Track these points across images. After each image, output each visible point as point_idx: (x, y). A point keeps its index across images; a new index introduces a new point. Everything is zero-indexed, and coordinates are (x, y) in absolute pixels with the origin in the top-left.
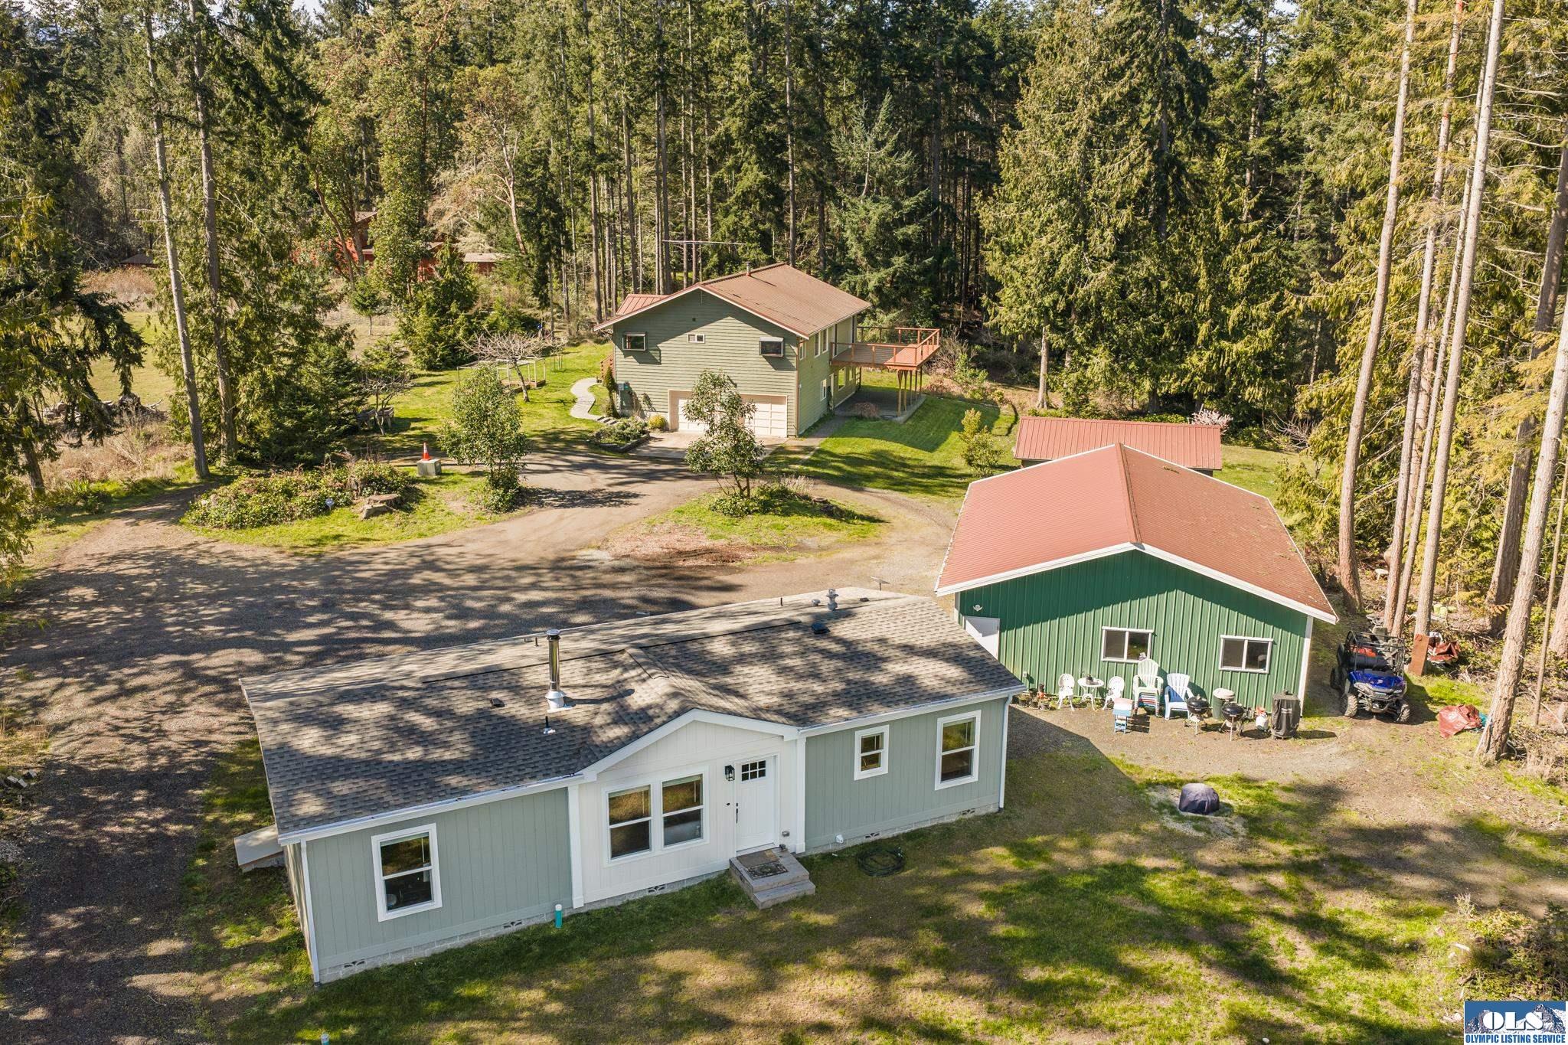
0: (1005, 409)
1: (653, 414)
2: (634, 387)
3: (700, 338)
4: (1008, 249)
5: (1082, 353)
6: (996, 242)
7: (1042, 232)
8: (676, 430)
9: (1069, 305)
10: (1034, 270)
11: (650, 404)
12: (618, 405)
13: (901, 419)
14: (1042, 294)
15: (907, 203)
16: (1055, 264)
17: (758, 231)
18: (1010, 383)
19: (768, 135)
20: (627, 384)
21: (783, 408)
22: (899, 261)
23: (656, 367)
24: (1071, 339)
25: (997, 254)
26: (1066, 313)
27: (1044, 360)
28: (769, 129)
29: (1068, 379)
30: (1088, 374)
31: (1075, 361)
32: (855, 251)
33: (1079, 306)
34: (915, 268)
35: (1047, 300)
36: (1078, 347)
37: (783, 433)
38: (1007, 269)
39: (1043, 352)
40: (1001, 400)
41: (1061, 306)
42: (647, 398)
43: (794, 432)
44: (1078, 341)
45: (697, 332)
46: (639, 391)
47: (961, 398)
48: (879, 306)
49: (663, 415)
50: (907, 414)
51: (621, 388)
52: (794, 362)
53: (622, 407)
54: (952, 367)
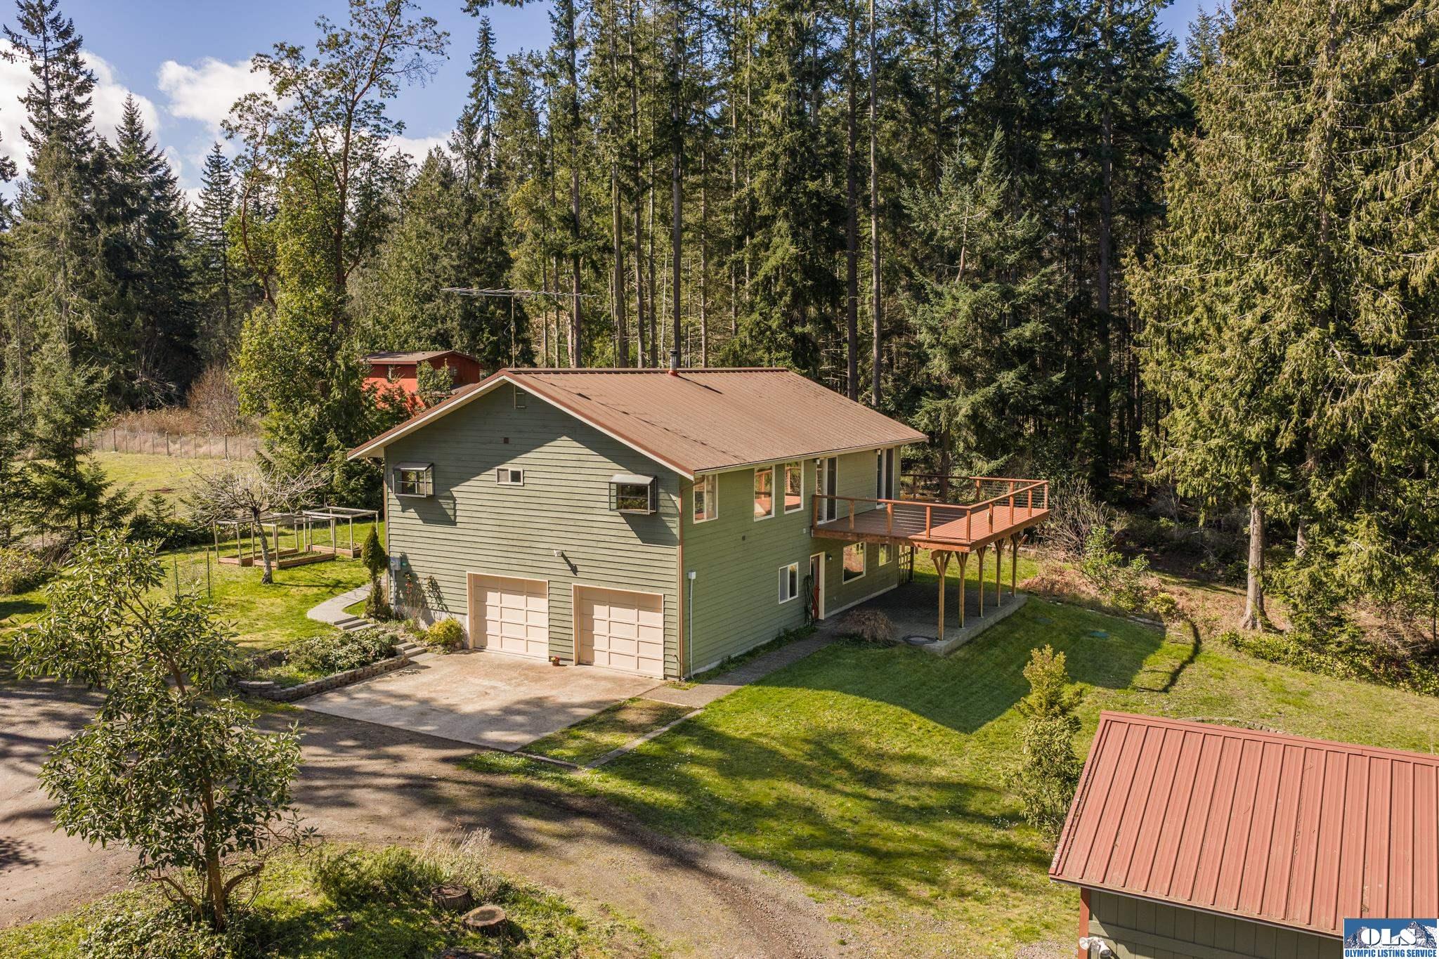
0: (1176, 630)
1: (445, 616)
2: (416, 565)
3: (516, 476)
4: (1180, 343)
5: (1330, 531)
6: (1158, 331)
7: (1246, 306)
8: (480, 648)
9: (1303, 436)
10: (1229, 372)
11: (439, 598)
12: (390, 597)
13: (941, 645)
14: (1244, 421)
15: (1022, 288)
16: (1276, 362)
17: (792, 334)
18: (1204, 580)
19: (809, 195)
20: (404, 559)
21: (656, 619)
22: (1008, 378)
23: (448, 529)
24: (1305, 500)
25: (1163, 353)
26: (1295, 456)
27: (1254, 542)
28: (812, 186)
29: (1297, 577)
30: (1338, 572)
31: (1314, 547)
32: (938, 365)
33: (1324, 440)
34: (1035, 390)
35: (1254, 431)
36: (1317, 517)
37: (657, 671)
38: (1178, 376)
39: (1253, 529)
40: (1168, 613)
41: (1285, 441)
42: (434, 585)
43: (675, 669)
44: (1320, 506)
45: (510, 467)
46: (422, 569)
47: (1095, 604)
48: (977, 449)
49: (458, 618)
50: (964, 634)
51: (395, 565)
52: (675, 526)
53: (398, 601)
54: (1079, 549)
